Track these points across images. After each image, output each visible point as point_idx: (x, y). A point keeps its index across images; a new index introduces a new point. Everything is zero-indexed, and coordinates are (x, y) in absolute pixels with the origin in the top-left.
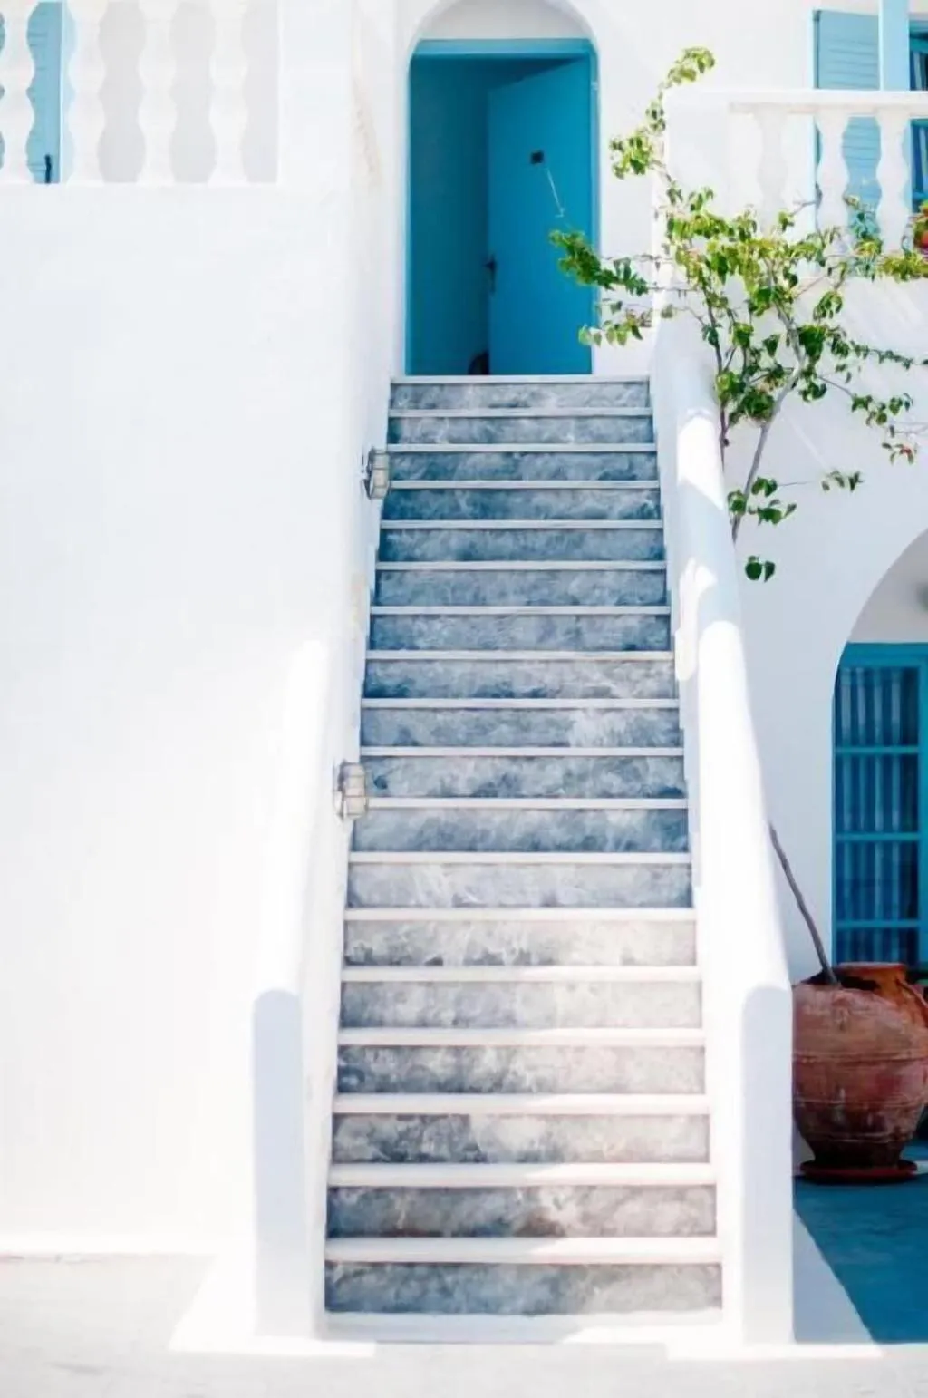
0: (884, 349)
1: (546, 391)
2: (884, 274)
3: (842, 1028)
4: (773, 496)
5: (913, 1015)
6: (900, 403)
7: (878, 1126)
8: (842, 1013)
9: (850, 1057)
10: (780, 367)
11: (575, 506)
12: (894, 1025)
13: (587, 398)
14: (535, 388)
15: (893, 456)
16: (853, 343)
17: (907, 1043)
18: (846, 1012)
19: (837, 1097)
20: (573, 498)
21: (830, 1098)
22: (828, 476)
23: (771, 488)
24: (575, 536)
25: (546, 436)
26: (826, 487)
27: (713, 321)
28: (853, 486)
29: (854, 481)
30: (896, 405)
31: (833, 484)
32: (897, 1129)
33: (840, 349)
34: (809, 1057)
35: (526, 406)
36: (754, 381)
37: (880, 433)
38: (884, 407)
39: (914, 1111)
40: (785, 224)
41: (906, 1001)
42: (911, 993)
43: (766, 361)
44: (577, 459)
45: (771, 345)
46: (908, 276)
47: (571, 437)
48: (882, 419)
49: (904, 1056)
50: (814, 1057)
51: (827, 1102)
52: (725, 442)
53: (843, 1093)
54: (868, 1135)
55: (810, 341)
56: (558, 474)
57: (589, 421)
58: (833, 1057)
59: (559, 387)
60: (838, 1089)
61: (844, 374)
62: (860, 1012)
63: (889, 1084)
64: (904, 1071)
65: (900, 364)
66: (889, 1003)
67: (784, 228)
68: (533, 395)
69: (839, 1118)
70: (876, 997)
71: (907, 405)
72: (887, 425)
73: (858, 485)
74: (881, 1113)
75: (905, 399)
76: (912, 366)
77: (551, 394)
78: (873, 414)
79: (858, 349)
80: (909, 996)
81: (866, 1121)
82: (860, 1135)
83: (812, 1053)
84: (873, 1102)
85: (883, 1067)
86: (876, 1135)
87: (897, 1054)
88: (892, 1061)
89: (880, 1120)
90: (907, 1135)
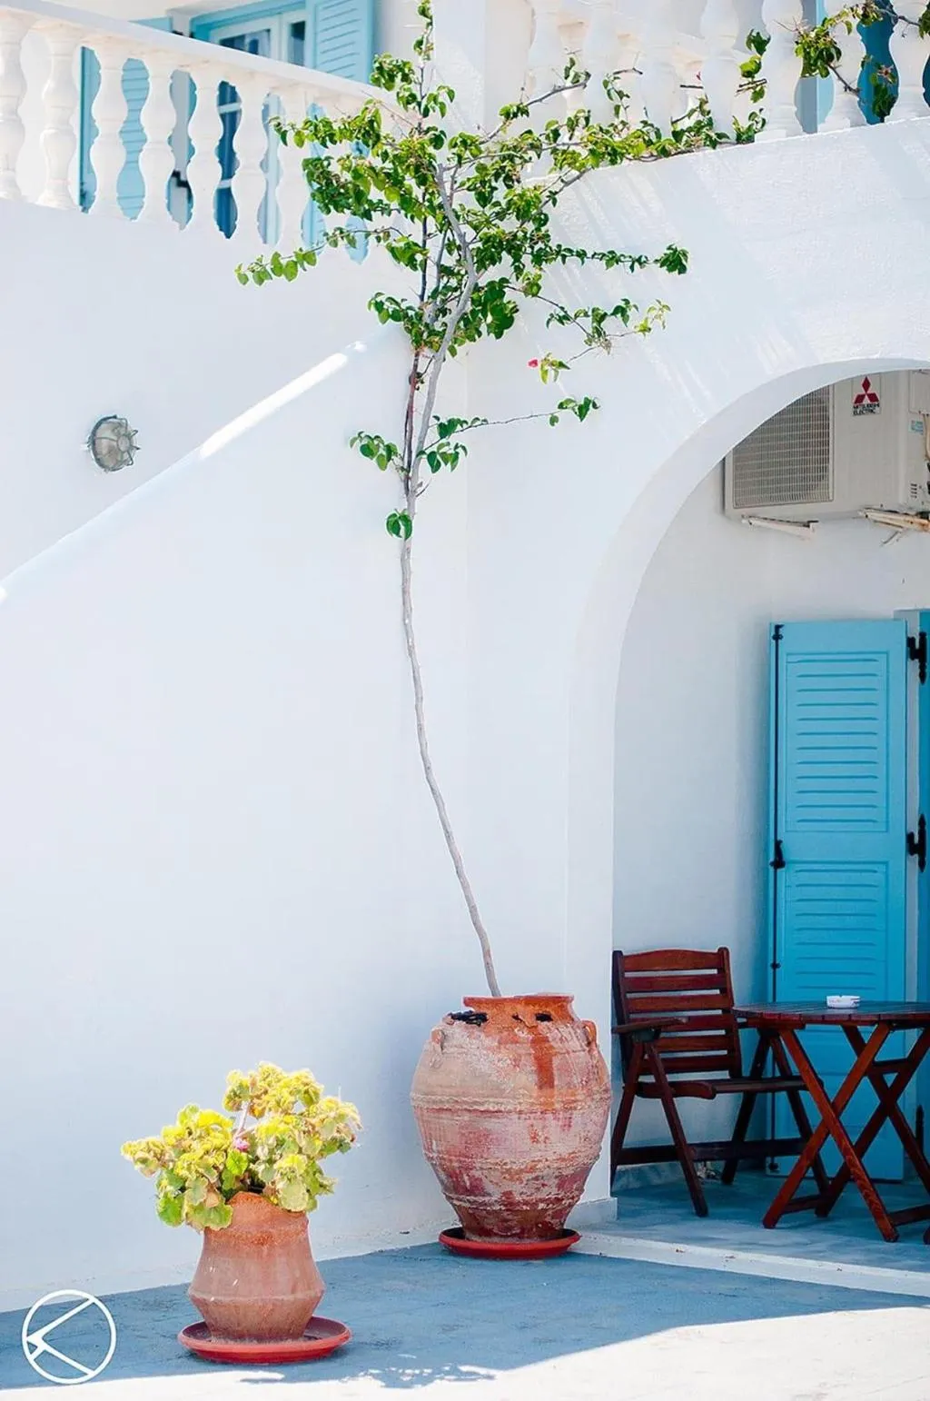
3: (433, 1067)
5: (516, 1062)
6: (619, 310)
7: (478, 1189)
8: (435, 1050)
9: (434, 1102)
12: (484, 1067)
17: (498, 1091)
18: (438, 1048)
21: (429, 1151)
22: (557, 406)
26: (554, 420)
32: (508, 1195)
41: (517, 1041)
42: (532, 1030)
49: (491, 1107)
51: (429, 1155)
54: (471, 1198)
58: (423, 1100)
60: (431, 1142)
62: (451, 1051)
63: (479, 1139)
64: (496, 1125)
66: (490, 1042)
69: (442, 1175)
74: (477, 1174)
81: (464, 1182)
82: (464, 1198)
84: (462, 1159)
85: (466, 1117)
86: (480, 1199)
87: (482, 1104)
88: (475, 1110)
89: (478, 1182)
90: (536, 1204)
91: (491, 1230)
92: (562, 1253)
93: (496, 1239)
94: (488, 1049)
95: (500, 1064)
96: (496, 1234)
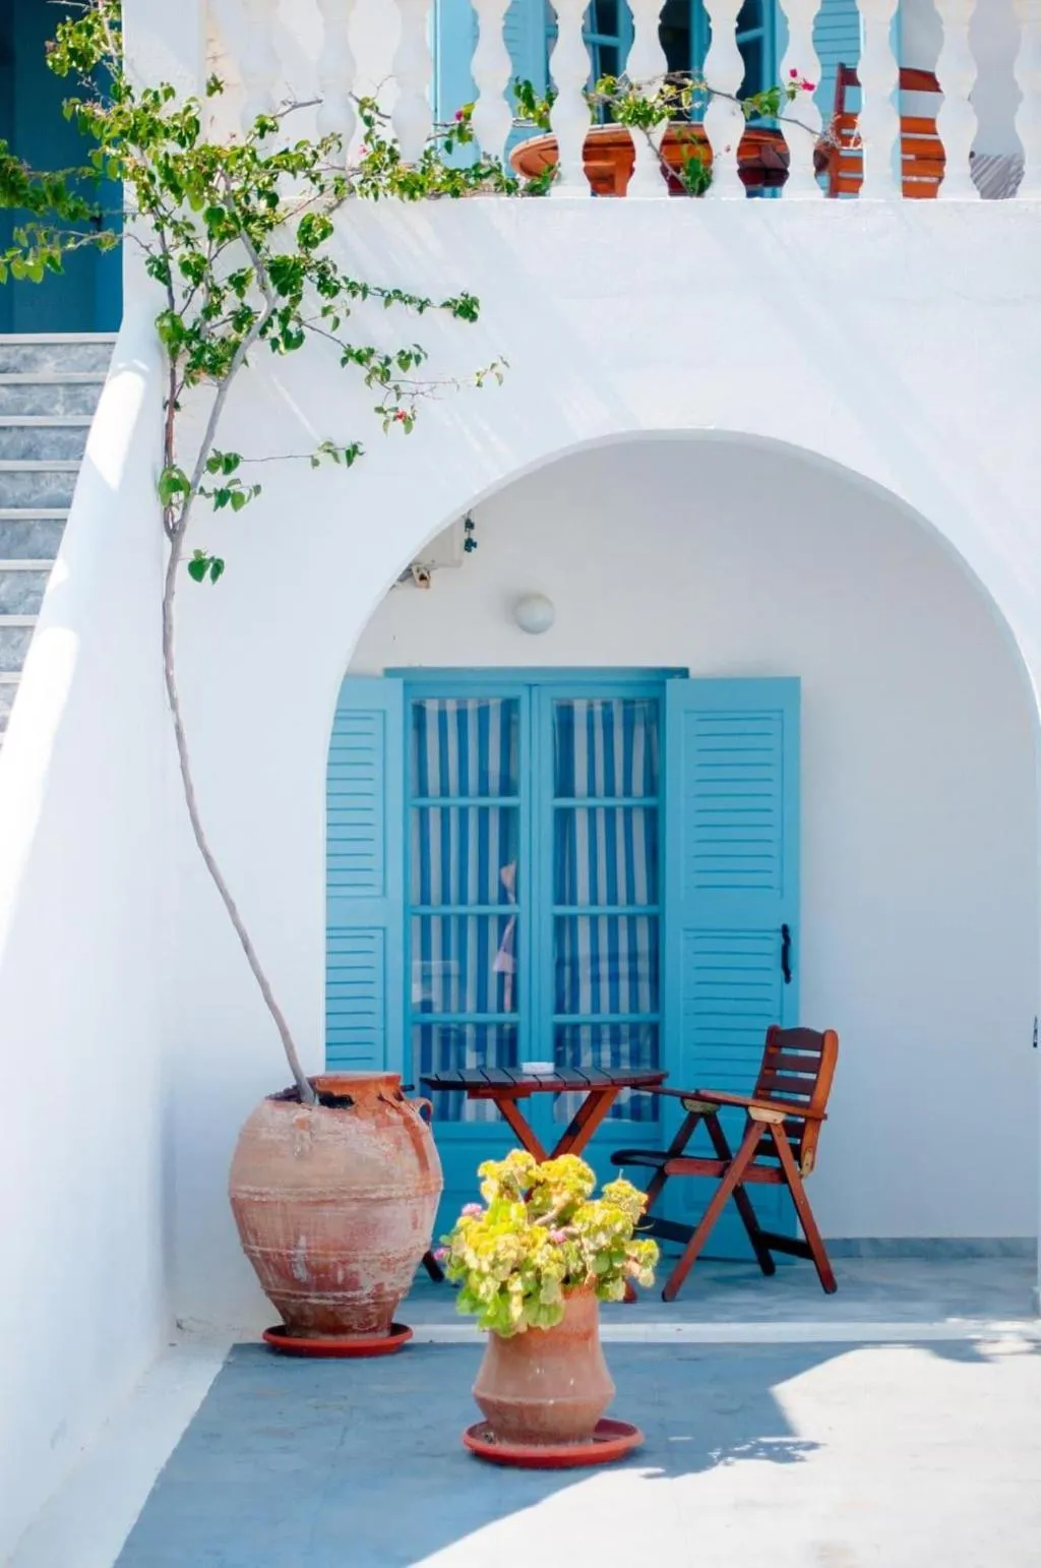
0: (390, 288)
1: (42, 354)
2: (389, 193)
3: (301, 1156)
4: (233, 475)
5: (398, 1142)
6: (409, 357)
7: (351, 1283)
8: (302, 1138)
9: (310, 1194)
10: (249, 309)
11: (36, 492)
12: (371, 1153)
13: (93, 361)
14: (28, 351)
15: (386, 423)
16: (346, 279)
17: (387, 1177)
18: (307, 1135)
19: (296, 1246)
20: (33, 481)
21: (288, 1248)
22: (319, 449)
23: (230, 463)
24: (20, 528)
25: (28, 407)
26: (315, 463)
27: (165, 251)
28: (350, 461)
29: (352, 453)
30: (405, 359)
31: (326, 459)
32: (379, 1286)
33: (327, 286)
34: (261, 1194)
35: (16, 370)
36: (212, 327)
37: (379, 394)
38: (388, 361)
39: (401, 1264)
40: (263, 129)
41: (390, 1123)
42: (399, 1110)
43: (231, 302)
44: (54, 435)
45: (239, 282)
46: (417, 194)
47: (58, 408)
48: (386, 375)
49: (382, 1194)
50: (268, 1193)
51: (284, 1252)
52: (173, 405)
53: (303, 1241)
54: (339, 1294)
55: (285, 276)
56: (28, 454)
57: (83, 390)
58: (289, 1194)
59: (59, 349)
60: (297, 1238)
61: (330, 318)
62: (325, 1138)
63: (366, 1230)
64: (385, 1212)
65: (412, 309)
66: (367, 1125)
67: (262, 135)
68: (25, 357)
69: (301, 1273)
70: (348, 1118)
71: (418, 359)
72: (390, 385)
73: (357, 458)
74: (354, 1267)
75: (416, 351)
76: (427, 310)
77: (49, 357)
78: (375, 370)
79: (353, 288)
80: (394, 1115)
81: (336, 1278)
82: (328, 1294)
83: (265, 1190)
84: (343, 1253)
85: (354, 1208)
86: (349, 1294)
87: (374, 1191)
88: (366, 1200)
89: (354, 1276)
90: (397, 1294)
91: (350, 1327)
92: (400, 1348)
93: (355, 1337)
94: (369, 1133)
95: (384, 1148)
96: (354, 1331)
